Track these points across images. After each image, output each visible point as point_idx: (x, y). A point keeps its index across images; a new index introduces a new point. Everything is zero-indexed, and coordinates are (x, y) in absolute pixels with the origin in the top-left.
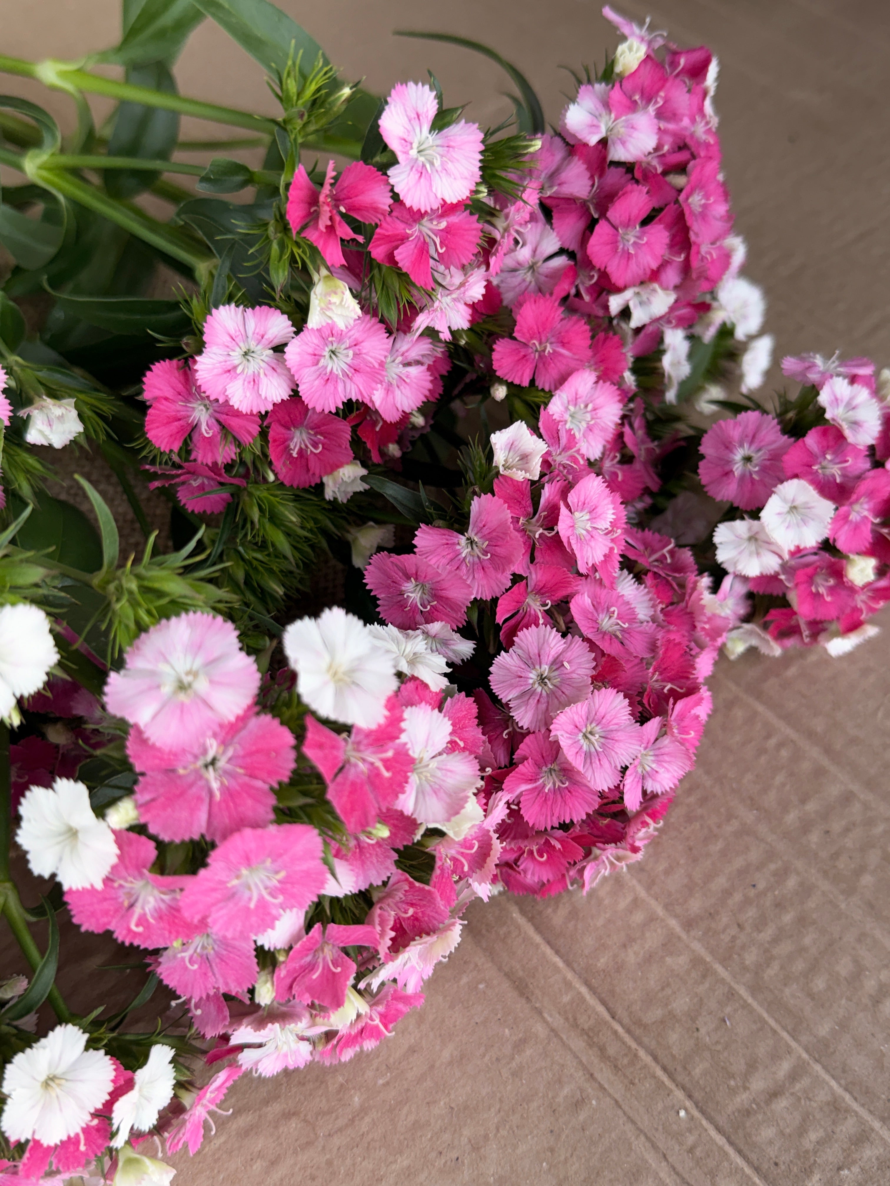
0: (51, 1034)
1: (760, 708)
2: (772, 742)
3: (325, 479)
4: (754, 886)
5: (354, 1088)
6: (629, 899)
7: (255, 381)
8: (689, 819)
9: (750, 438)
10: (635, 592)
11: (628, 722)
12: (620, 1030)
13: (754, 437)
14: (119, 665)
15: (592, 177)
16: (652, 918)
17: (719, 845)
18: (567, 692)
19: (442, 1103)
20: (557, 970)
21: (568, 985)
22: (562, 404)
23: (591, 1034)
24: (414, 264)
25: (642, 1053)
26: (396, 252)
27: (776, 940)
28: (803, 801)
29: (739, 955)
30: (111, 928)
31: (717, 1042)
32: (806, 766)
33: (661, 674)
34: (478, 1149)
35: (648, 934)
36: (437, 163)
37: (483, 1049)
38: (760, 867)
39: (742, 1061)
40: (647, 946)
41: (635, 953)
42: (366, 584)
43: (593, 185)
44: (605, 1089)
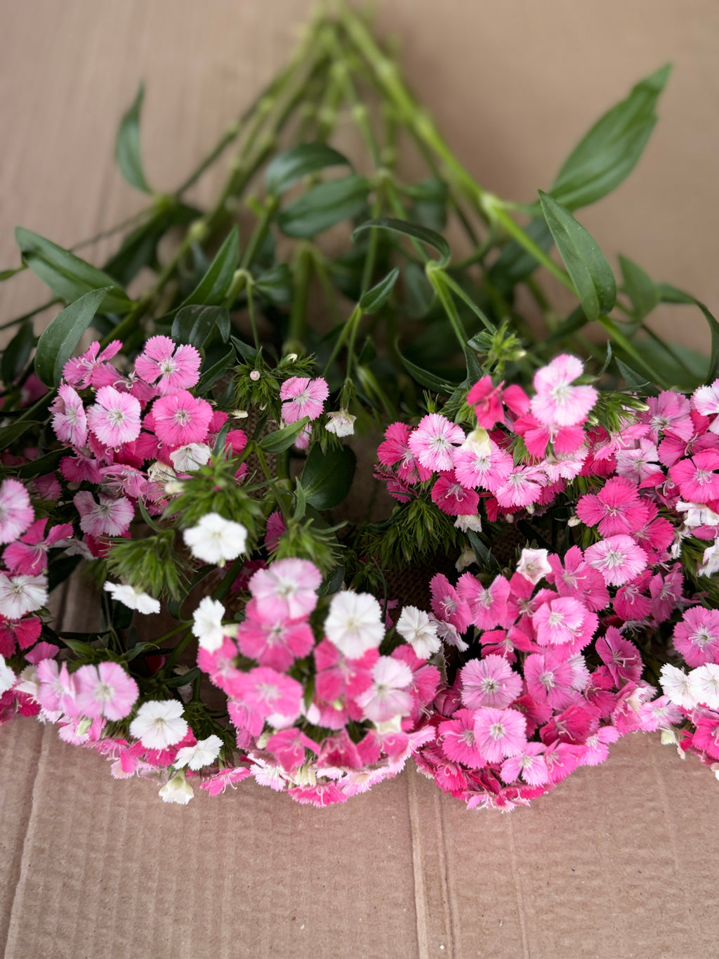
0: (169, 701)
1: (660, 781)
2: (652, 804)
3: (459, 516)
4: (573, 870)
5: (303, 820)
6: (500, 830)
7: (436, 455)
8: (567, 813)
9: (711, 627)
10: (581, 671)
11: (521, 735)
12: (445, 887)
13: (714, 627)
14: (267, 567)
15: (694, 433)
16: (505, 848)
17: (573, 837)
18: (496, 700)
19: (336, 857)
20: (436, 837)
21: (436, 848)
22: (607, 547)
23: (428, 878)
24: (533, 442)
25: (446, 906)
26: (527, 432)
27: (562, 904)
28: (640, 847)
29: (536, 898)
30: (210, 673)
31: (488, 929)
32: (659, 830)
33: (567, 723)
34: (336, 889)
35: (496, 853)
36: (563, 403)
37: (372, 847)
38: (585, 863)
39: (493, 948)
40: (490, 859)
41: (482, 857)
42: (430, 585)
43: (693, 437)
44: (415, 909)
